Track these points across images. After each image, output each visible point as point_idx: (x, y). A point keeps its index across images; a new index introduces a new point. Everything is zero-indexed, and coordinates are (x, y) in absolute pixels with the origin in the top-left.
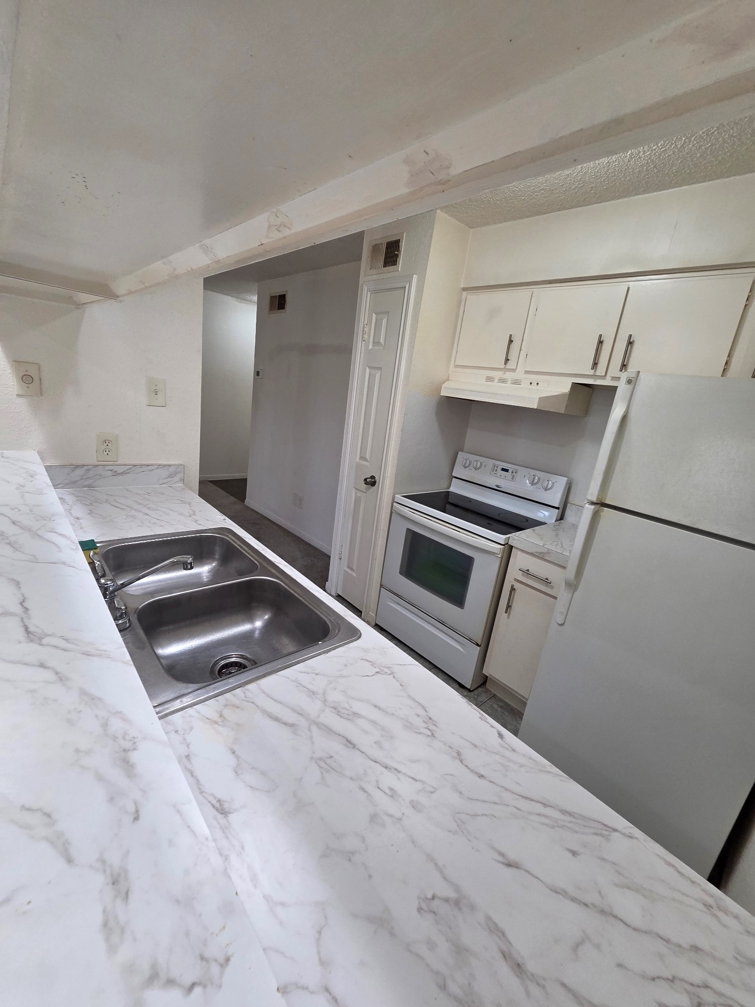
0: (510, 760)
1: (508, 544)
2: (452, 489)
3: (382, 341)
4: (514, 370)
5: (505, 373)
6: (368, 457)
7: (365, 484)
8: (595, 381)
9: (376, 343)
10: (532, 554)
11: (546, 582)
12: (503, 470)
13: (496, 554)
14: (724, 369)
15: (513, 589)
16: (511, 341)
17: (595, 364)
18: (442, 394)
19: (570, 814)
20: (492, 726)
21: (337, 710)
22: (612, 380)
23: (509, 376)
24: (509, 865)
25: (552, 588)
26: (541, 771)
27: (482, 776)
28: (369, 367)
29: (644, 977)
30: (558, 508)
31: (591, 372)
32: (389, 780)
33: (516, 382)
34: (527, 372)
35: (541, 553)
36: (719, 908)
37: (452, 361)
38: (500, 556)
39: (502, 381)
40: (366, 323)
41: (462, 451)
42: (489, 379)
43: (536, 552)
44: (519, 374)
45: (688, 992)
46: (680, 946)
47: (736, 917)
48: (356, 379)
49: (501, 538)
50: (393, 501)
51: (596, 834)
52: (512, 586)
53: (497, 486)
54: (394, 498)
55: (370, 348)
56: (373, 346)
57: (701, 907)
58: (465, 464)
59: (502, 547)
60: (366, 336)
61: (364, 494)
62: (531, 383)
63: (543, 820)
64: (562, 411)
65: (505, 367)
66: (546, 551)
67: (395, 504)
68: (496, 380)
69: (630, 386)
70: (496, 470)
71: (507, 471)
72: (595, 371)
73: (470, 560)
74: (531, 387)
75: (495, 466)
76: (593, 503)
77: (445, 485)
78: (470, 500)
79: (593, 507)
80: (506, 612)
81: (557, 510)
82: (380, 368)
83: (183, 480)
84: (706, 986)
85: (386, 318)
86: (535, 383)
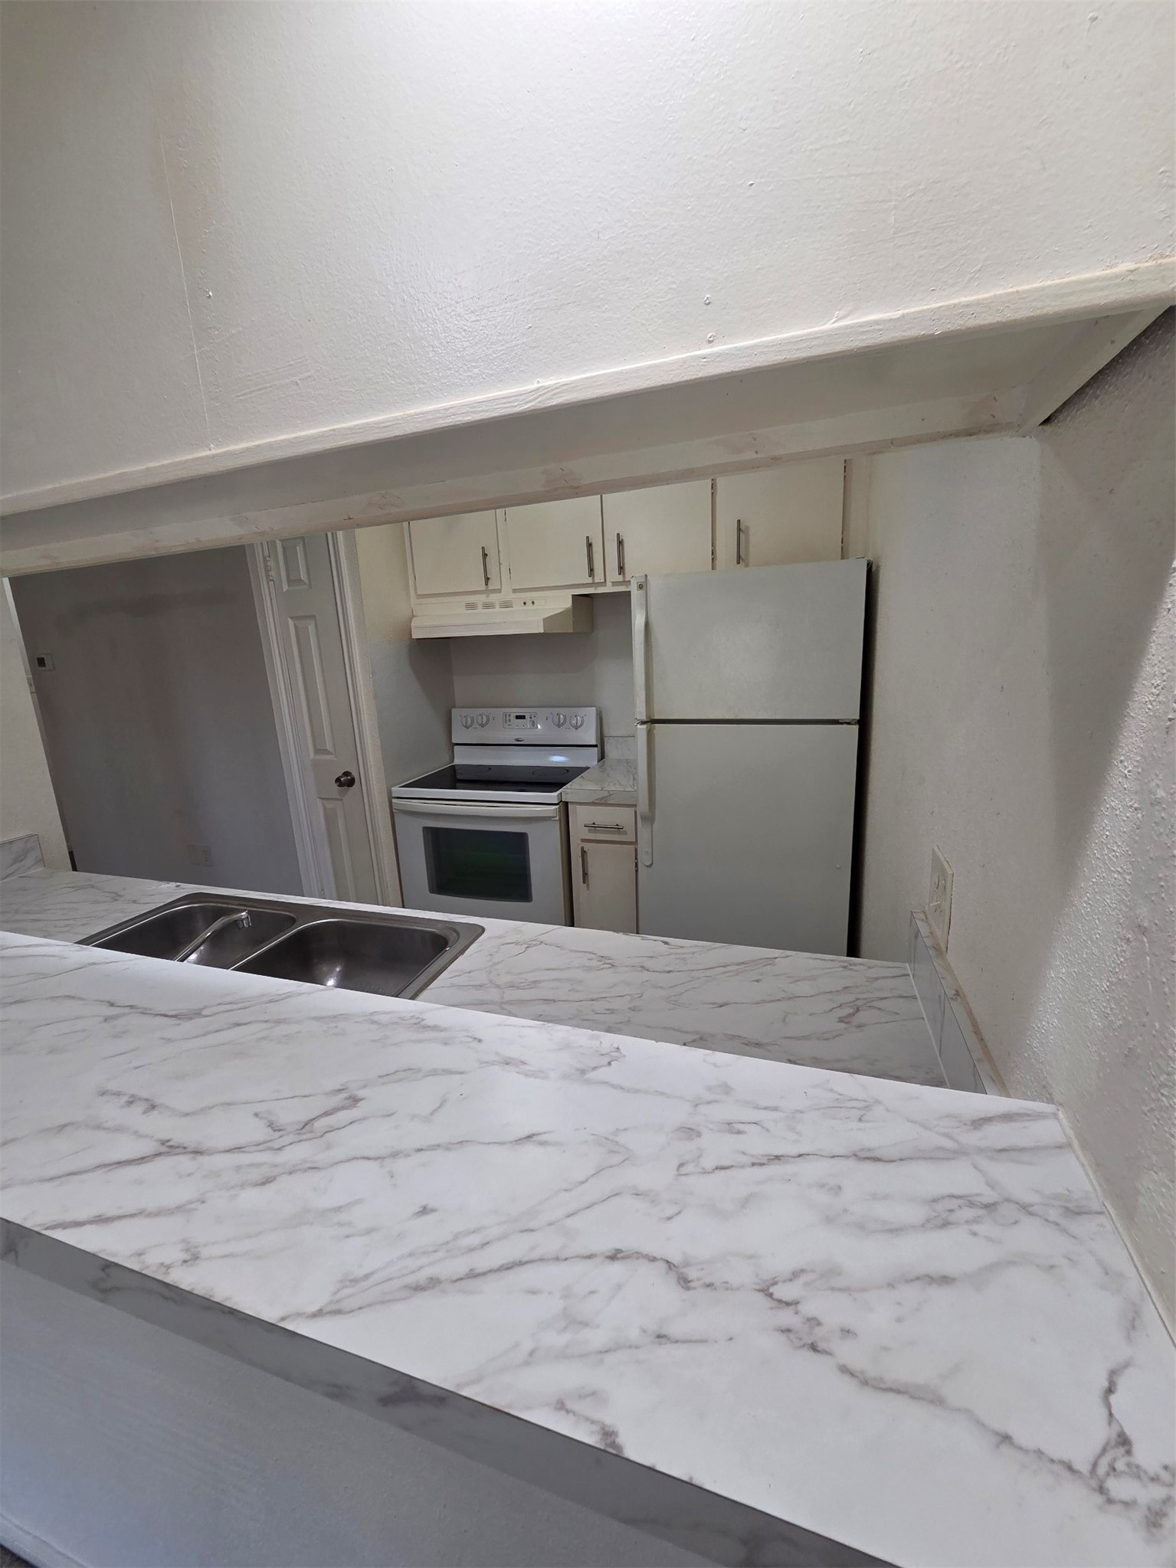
0: (683, 954)
1: (561, 801)
2: (457, 762)
3: (303, 576)
4: (499, 591)
5: (488, 596)
6: (329, 747)
7: (339, 786)
8: (596, 589)
9: (293, 581)
10: (593, 804)
11: (618, 829)
12: (518, 717)
13: (553, 817)
14: (713, 559)
15: (584, 852)
16: (485, 555)
17: (591, 571)
18: (415, 636)
19: (743, 963)
20: (655, 940)
21: (512, 986)
22: (613, 586)
23: (494, 598)
24: (721, 1006)
25: (625, 833)
26: (709, 950)
27: (670, 971)
28: (291, 618)
29: (826, 1012)
30: (596, 746)
31: (590, 580)
32: (600, 1006)
33: (507, 605)
34: (515, 591)
35: (603, 798)
36: (851, 965)
37: (412, 592)
38: (557, 818)
39: (488, 606)
40: (266, 553)
41: (455, 707)
42: (471, 606)
43: (597, 800)
44: (507, 595)
45: (849, 1006)
46: (837, 991)
47: (861, 964)
48: (275, 640)
49: (552, 796)
50: (390, 798)
51: (765, 965)
52: (582, 849)
53: (517, 740)
54: (390, 792)
55: (285, 590)
56: (289, 586)
57: (842, 969)
58: (466, 722)
59: (557, 807)
60: (273, 573)
61: (339, 802)
62: (525, 603)
63: (727, 974)
64: (571, 631)
65: (487, 589)
66: (606, 794)
67: (394, 801)
68: (480, 607)
69: (642, 592)
70: (510, 720)
71: (523, 717)
72: (593, 578)
73: (521, 839)
74: (525, 607)
75: (506, 716)
76: (643, 723)
77: (447, 758)
78: (489, 768)
79: (644, 726)
80: (584, 883)
81: (596, 748)
82: (313, 617)
83: (41, 861)
84: (858, 999)
85: (301, 544)
86: (529, 603)
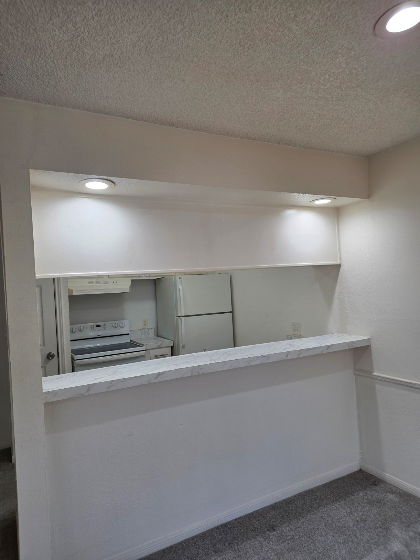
5: (98, 279)
10: (156, 348)
13: (144, 355)
18: (73, 294)
23: (101, 280)
30: (129, 334)
33: (106, 283)
34: (110, 277)
35: (159, 346)
39: (98, 283)
42: (90, 283)
44: (106, 279)
49: (143, 348)
53: (98, 335)
58: (73, 331)
69: (180, 280)
70: (94, 328)
71: (99, 326)
74: (114, 284)
75: (92, 326)
86: (115, 282)
